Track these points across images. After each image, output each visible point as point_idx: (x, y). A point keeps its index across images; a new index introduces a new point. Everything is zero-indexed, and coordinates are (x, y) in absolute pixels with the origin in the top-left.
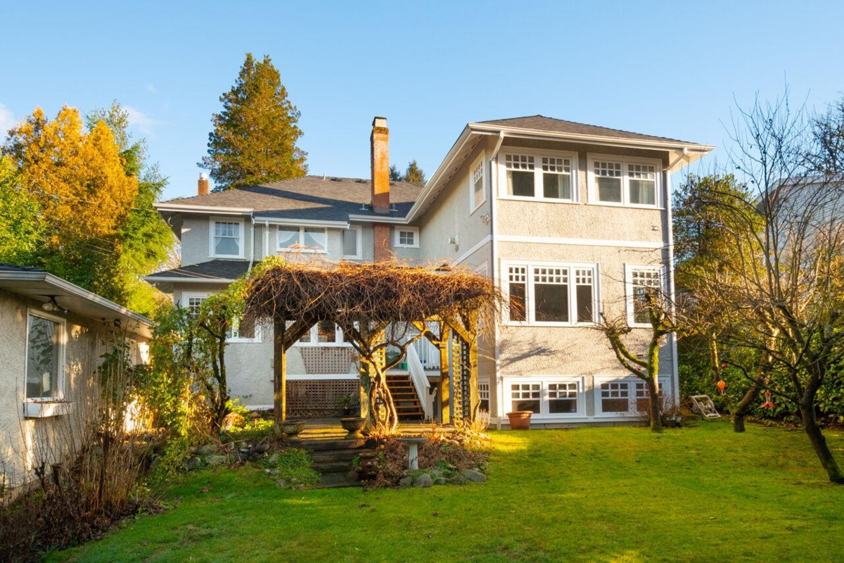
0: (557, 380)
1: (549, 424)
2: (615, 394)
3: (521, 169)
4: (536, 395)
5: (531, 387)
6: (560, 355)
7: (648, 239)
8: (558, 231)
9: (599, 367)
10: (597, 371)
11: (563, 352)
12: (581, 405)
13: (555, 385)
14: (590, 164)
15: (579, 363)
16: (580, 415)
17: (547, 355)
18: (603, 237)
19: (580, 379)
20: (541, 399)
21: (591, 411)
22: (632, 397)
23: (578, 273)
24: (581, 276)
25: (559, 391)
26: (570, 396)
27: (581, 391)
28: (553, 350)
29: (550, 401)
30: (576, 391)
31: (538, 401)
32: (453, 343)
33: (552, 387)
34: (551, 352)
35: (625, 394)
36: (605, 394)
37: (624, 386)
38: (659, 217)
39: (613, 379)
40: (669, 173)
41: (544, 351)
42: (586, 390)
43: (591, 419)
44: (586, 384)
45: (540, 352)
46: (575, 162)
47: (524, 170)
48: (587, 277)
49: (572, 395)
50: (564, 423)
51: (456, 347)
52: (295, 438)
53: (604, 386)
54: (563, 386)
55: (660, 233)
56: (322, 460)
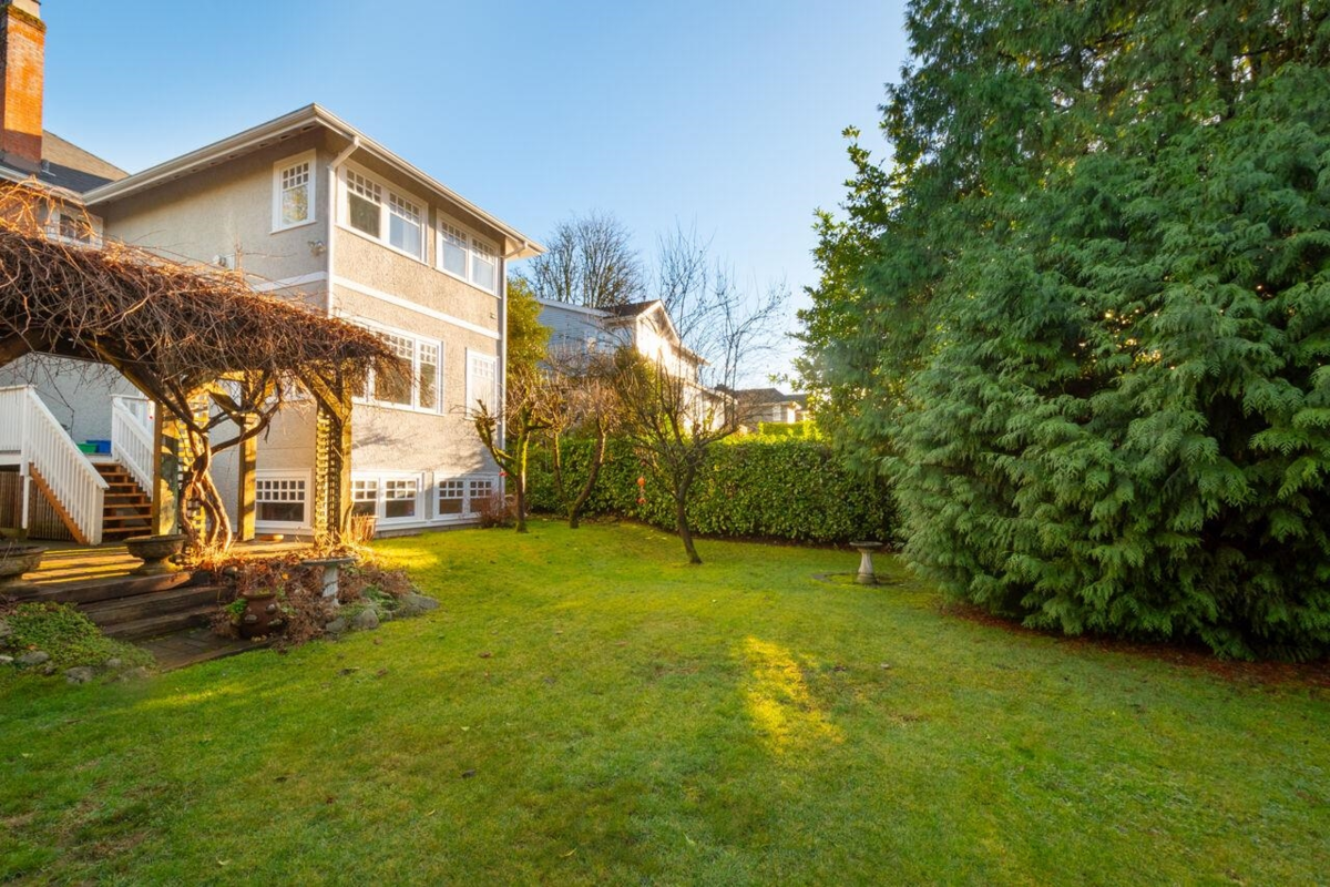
0: (396, 476)
1: (384, 532)
2: (451, 493)
3: (365, 197)
4: (371, 495)
5: (366, 485)
6: (400, 446)
7: (486, 326)
8: (404, 292)
9: (439, 463)
10: (436, 467)
11: (403, 442)
12: (420, 507)
13: (393, 483)
14: (439, 224)
15: (420, 457)
16: (418, 519)
17: (387, 445)
18: (449, 313)
19: (420, 476)
20: (376, 500)
21: (429, 514)
22: (467, 497)
23: (422, 349)
24: (426, 353)
25: (397, 489)
26: (409, 496)
27: (420, 490)
28: (393, 438)
29: (388, 503)
30: (415, 490)
31: (373, 503)
32: (318, 418)
33: (391, 485)
34: (390, 441)
35: (460, 493)
36: (442, 494)
37: (460, 485)
38: (496, 305)
39: (451, 476)
40: (506, 262)
41: (383, 439)
42: (426, 488)
43: (429, 524)
44: (426, 483)
45: (379, 439)
46: (424, 213)
47: (368, 199)
48: (431, 355)
49: (411, 495)
50: (401, 530)
51: (322, 425)
52: (16, 584)
53: (443, 485)
54: (402, 484)
55: (496, 322)
56: (114, 618)
